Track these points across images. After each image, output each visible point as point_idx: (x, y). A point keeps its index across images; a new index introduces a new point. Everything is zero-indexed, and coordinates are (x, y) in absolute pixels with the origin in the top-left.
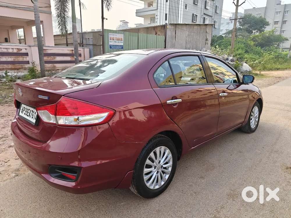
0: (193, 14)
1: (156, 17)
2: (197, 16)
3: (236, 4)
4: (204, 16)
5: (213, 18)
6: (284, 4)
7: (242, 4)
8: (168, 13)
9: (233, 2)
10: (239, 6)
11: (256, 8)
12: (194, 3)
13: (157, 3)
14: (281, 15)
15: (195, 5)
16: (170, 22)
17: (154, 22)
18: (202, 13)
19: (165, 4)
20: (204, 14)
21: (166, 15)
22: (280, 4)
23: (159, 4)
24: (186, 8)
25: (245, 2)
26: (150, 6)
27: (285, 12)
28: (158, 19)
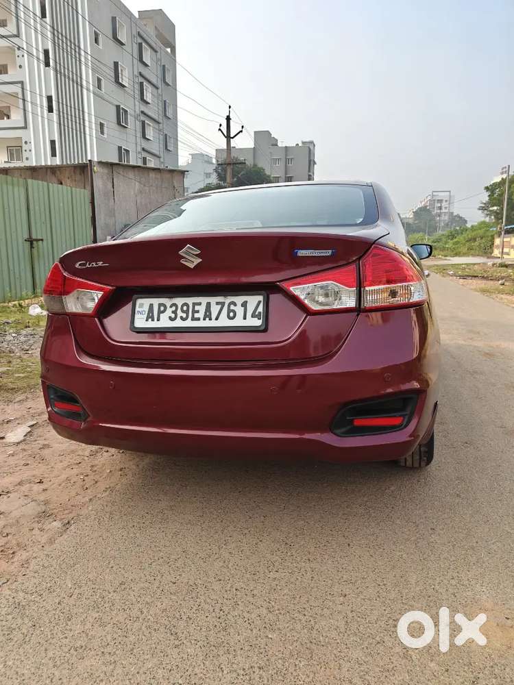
0: (120, 148)
1: (25, 147)
2: (127, 151)
3: (226, 134)
4: (145, 154)
5: (162, 160)
6: (284, 146)
7: (236, 135)
8: (56, 138)
9: (220, 130)
10: (232, 138)
11: (237, 147)
12: (119, 123)
13: (25, 110)
14: (281, 165)
15: (122, 129)
16: (66, 161)
17: (18, 159)
18: (139, 149)
19: (46, 116)
20: (143, 149)
21: (53, 143)
22: (277, 145)
23: (30, 114)
24: (102, 133)
25: (241, 131)
26: (3, 119)
27: (287, 161)
28: (30, 151)
